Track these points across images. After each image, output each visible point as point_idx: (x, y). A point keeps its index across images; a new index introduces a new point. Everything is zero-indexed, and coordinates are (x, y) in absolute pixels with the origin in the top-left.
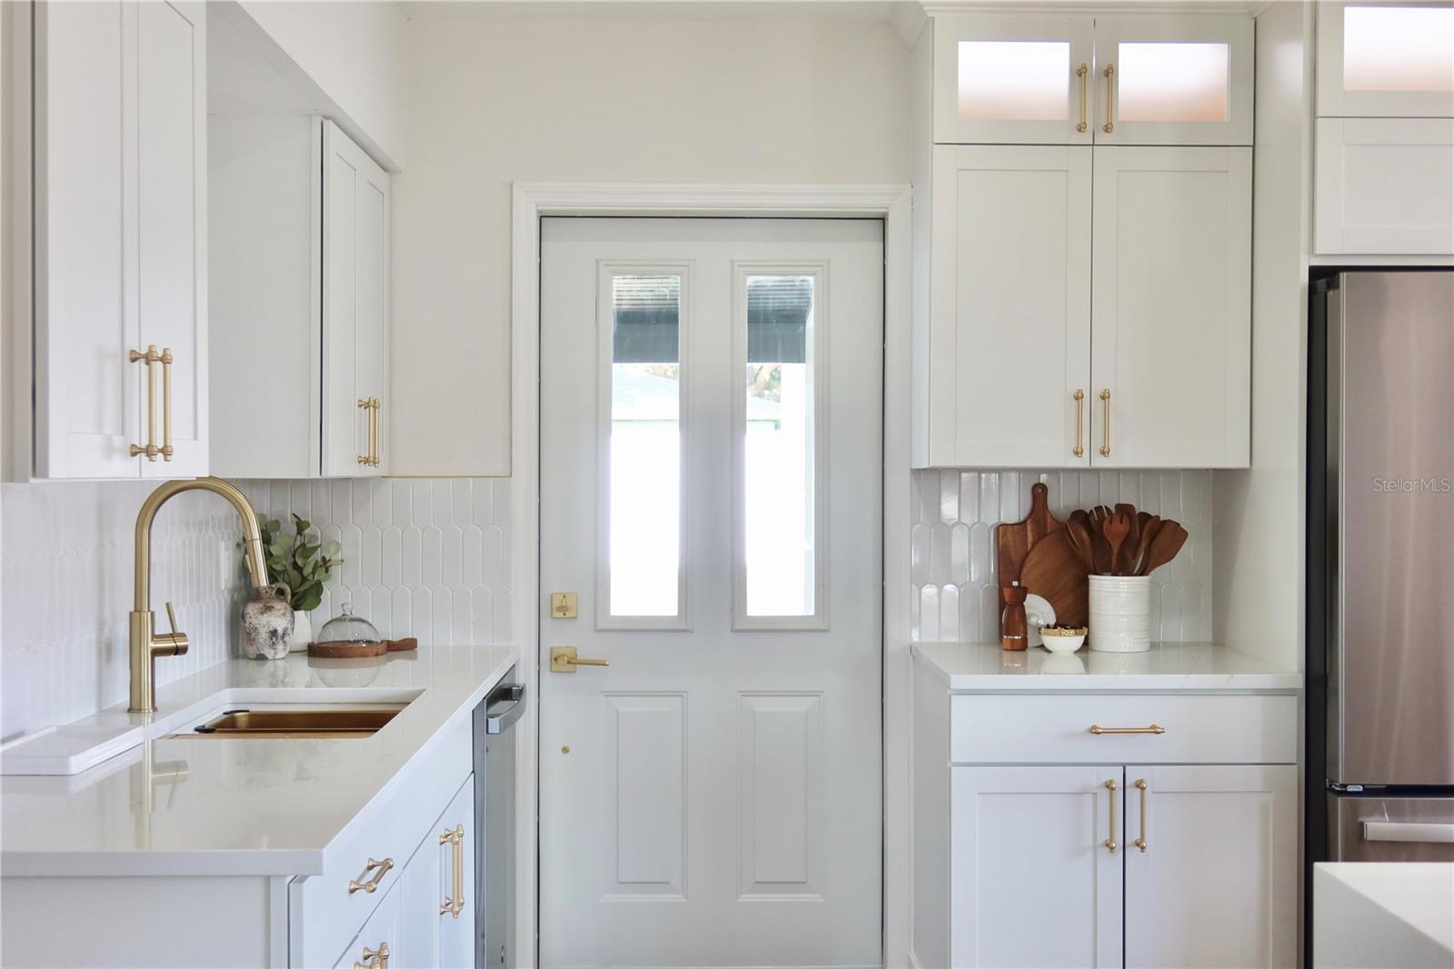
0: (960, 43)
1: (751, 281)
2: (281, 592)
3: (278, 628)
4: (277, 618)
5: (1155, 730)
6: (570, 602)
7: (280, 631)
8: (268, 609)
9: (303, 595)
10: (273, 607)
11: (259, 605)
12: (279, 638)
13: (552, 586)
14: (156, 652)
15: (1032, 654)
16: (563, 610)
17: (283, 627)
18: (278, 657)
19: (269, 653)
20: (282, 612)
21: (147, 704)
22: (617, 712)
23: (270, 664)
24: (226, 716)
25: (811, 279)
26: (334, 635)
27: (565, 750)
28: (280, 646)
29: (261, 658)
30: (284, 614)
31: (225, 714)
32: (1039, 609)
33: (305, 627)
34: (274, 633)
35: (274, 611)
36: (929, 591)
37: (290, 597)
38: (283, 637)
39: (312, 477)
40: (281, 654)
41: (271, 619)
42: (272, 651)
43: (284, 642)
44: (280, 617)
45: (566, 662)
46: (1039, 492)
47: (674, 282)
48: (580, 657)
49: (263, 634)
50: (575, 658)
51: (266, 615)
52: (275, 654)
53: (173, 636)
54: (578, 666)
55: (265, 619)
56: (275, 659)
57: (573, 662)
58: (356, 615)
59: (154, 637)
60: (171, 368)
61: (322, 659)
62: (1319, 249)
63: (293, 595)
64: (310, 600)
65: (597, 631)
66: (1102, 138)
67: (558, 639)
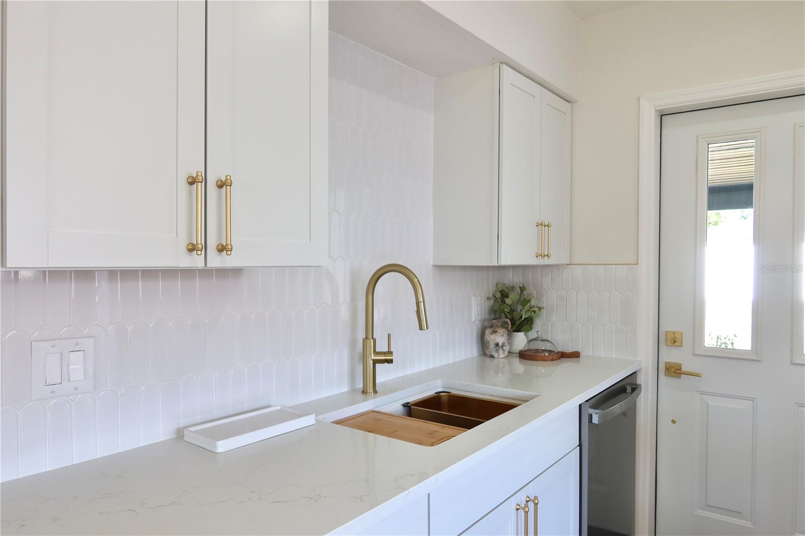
2: (507, 322)
3: (499, 343)
4: (500, 338)
6: (677, 337)
7: (500, 344)
8: (495, 332)
9: (521, 324)
10: (497, 331)
11: (491, 330)
12: (500, 348)
13: (668, 326)
14: (375, 362)
16: (675, 341)
17: (502, 342)
18: (500, 357)
19: (496, 355)
20: (502, 334)
21: (370, 389)
22: (708, 404)
23: (496, 360)
24: (436, 394)
27: (674, 422)
28: (501, 352)
29: (492, 356)
30: (503, 335)
31: (436, 393)
33: (520, 340)
34: (497, 345)
35: (497, 333)
37: (510, 326)
38: (502, 346)
39: (493, 265)
40: (502, 356)
41: (496, 337)
42: (497, 354)
43: (503, 350)
44: (500, 336)
45: (674, 371)
48: (683, 369)
49: (492, 345)
50: (680, 370)
51: (493, 335)
52: (499, 355)
53: (387, 353)
54: (682, 375)
56: (498, 358)
57: (678, 372)
58: (544, 337)
59: (376, 353)
61: (523, 360)
63: (513, 324)
64: (525, 327)
65: (695, 355)
67: (671, 356)
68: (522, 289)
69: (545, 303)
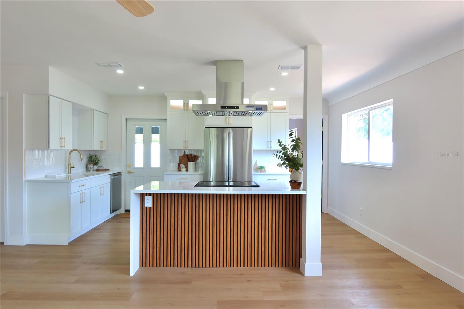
0: (171, 100)
1: (152, 127)
2: (92, 163)
4: (91, 166)
5: (187, 179)
6: (130, 165)
8: (90, 165)
9: (96, 164)
13: (128, 163)
14: (71, 168)
15: (181, 171)
19: (90, 170)
21: (70, 173)
22: (136, 178)
25: (159, 126)
26: (99, 168)
27: (129, 183)
29: (89, 171)
32: (182, 166)
33: (96, 167)
34: (91, 168)
36: (172, 164)
39: (92, 150)
40: (92, 170)
46: (185, 152)
47: (143, 126)
48: (131, 172)
49: (89, 168)
53: (73, 166)
55: (90, 166)
57: (130, 172)
59: (71, 166)
60: (65, 139)
61: (96, 171)
62: (206, 125)
63: (94, 163)
64: (97, 164)
65: (133, 169)
66: (187, 111)
67: (128, 169)
68: (96, 156)
69: (101, 159)
